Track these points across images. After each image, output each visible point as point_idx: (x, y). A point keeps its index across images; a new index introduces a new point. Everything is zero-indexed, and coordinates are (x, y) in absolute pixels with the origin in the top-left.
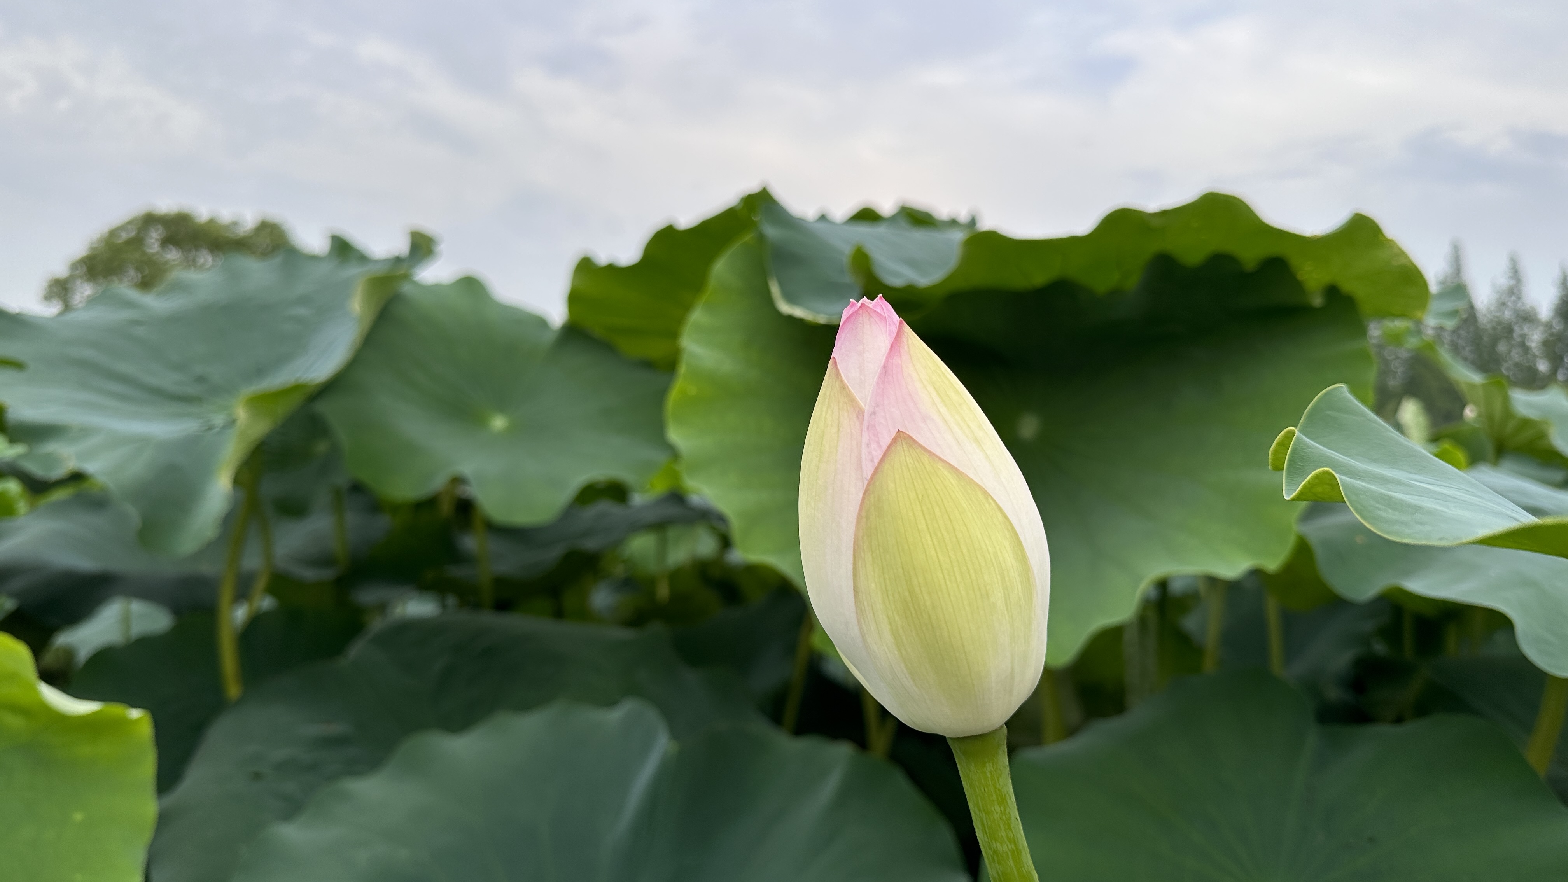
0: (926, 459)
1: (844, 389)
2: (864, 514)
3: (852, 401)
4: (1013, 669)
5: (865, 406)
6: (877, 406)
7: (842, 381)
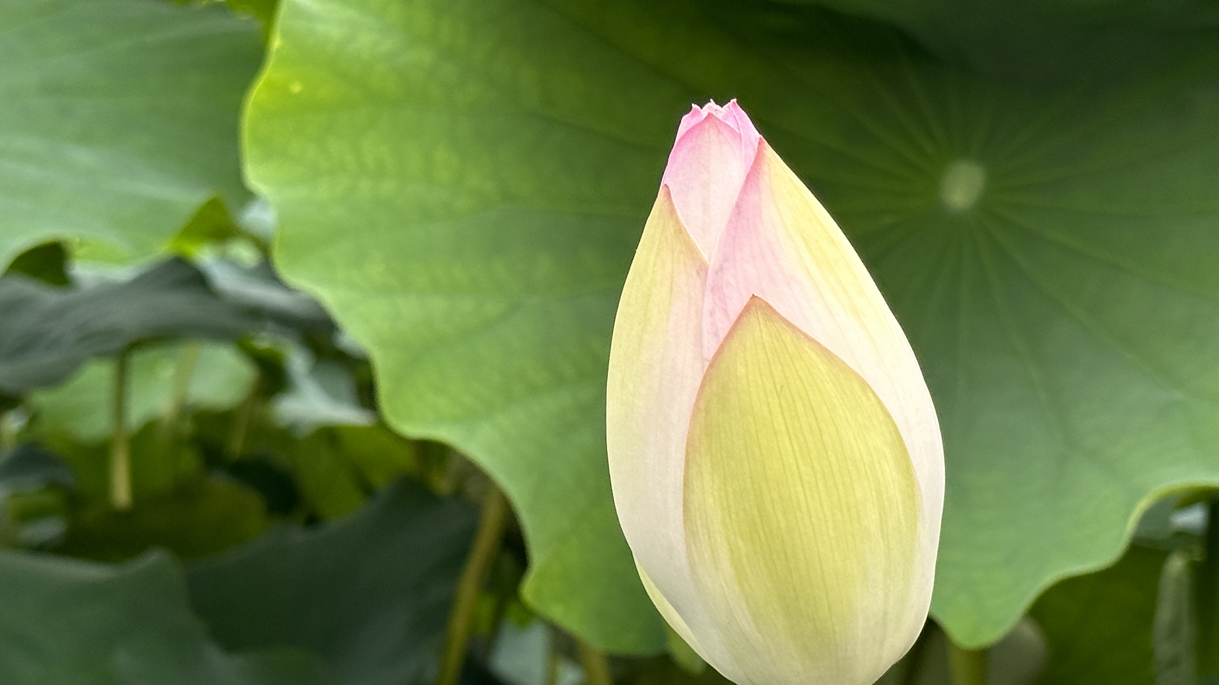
0: (788, 337)
1: (680, 233)
2: (702, 406)
3: (691, 251)
4: (886, 613)
5: (709, 259)
6: (726, 260)
7: (677, 221)
